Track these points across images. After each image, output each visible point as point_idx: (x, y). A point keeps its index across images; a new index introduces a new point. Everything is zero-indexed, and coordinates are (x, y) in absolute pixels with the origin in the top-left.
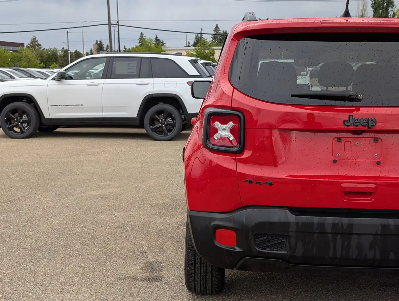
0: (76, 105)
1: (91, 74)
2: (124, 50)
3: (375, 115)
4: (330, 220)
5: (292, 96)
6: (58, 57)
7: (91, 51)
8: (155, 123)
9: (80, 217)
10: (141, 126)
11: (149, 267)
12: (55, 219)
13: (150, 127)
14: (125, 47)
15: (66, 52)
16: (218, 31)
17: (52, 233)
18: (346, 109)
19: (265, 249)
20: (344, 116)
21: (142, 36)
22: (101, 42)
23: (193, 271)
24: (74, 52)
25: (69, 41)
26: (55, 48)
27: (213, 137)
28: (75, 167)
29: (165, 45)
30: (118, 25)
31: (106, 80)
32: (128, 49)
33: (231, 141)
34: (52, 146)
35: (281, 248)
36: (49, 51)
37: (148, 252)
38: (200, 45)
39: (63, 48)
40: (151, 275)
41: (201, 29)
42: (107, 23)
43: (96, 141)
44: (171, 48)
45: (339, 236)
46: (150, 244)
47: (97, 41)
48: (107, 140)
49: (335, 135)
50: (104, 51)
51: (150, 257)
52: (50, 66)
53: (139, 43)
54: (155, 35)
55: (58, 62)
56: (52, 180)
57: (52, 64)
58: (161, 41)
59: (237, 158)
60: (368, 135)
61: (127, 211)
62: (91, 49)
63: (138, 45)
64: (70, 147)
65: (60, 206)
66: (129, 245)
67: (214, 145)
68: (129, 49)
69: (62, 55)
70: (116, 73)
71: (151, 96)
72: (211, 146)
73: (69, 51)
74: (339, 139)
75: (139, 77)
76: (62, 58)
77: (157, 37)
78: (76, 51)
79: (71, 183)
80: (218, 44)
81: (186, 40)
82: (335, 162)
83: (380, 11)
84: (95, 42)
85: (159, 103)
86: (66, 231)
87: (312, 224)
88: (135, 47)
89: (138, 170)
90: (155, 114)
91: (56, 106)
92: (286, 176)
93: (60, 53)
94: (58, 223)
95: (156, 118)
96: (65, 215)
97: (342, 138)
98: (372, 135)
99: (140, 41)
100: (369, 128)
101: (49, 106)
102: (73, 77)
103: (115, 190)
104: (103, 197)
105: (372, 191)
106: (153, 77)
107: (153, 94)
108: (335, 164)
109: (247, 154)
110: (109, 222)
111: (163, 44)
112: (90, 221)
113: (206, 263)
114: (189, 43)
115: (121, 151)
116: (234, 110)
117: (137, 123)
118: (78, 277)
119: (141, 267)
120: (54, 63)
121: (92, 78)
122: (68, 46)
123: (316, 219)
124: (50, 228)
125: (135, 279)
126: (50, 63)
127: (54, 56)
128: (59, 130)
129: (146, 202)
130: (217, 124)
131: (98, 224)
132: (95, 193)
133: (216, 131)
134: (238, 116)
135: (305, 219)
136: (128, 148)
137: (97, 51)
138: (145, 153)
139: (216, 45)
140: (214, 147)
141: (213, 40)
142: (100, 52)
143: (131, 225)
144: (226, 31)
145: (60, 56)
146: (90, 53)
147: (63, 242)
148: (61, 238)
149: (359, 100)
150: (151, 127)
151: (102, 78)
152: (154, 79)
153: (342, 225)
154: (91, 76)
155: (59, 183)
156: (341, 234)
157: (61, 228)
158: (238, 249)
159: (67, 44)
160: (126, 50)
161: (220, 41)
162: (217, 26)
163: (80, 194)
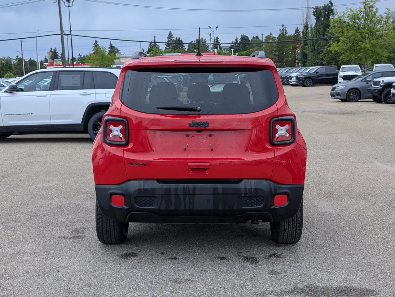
0: (27, 114)
1: (40, 86)
2: (79, 57)
3: (208, 119)
4: (181, 186)
5: (158, 108)
6: (12, 66)
7: (46, 59)
8: (97, 129)
9: (28, 202)
10: (85, 131)
11: (77, 231)
12: (8, 204)
13: (93, 132)
14: (79, 54)
15: (20, 60)
16: (172, 38)
17: (4, 212)
18: (192, 116)
19: (142, 206)
20: (189, 121)
21: (97, 44)
22: (55, 50)
23: (101, 226)
24: (28, 60)
25: (23, 50)
26: (9, 57)
27: (109, 135)
28: (26, 167)
29: (119, 52)
30: (71, 35)
31: (53, 91)
32: (82, 56)
33: (121, 138)
34: (6, 151)
35: (152, 206)
36: (3, 60)
37: (77, 222)
38: (152, 53)
39: (17, 57)
40: (77, 235)
41: (155, 37)
42: (60, 33)
43: (45, 145)
44: (125, 55)
45: (187, 196)
46: (79, 218)
47: (51, 49)
48: (55, 144)
49: (185, 133)
50: (58, 59)
51: (77, 225)
52: (4, 75)
53: (93, 50)
54: (110, 43)
55: (12, 71)
56: (5, 177)
57: (6, 73)
58: (116, 48)
59: (124, 148)
60: (205, 132)
61: (65, 197)
62: (46, 57)
63: (92, 52)
64: (22, 151)
65: (11, 195)
66: (63, 219)
67: (109, 141)
68: (84, 56)
69: (17, 64)
70: (62, 85)
71: (94, 104)
72: (108, 141)
73: (23, 60)
74: (188, 135)
75: (83, 89)
76: (16, 67)
77: (111, 45)
78: (30, 59)
79: (21, 179)
80: (171, 51)
81: (141, 47)
82: (185, 149)
83: (322, 19)
84: (50, 50)
85: (101, 111)
86: (16, 211)
87: (170, 189)
88: (89, 54)
89: (79, 168)
90: (97, 120)
91: (9, 116)
92: (155, 159)
93: (14, 61)
94: (9, 207)
95: (99, 124)
96: (15, 201)
97: (190, 135)
98: (208, 132)
99: (94, 48)
100: (204, 128)
101: (3, 116)
102: (23, 89)
103: (57, 183)
104: (47, 188)
105: (207, 167)
106: (95, 88)
107: (95, 103)
108: (185, 151)
109: (131, 146)
110: (49, 205)
111: (118, 51)
112: (35, 204)
113: (110, 220)
114: (143, 50)
115: (66, 153)
116: (121, 118)
117: (82, 128)
118: (23, 238)
119: (70, 231)
120: (8, 72)
121: (41, 90)
122: (22, 54)
123: (173, 186)
124: (3, 210)
125: (65, 238)
126: (4, 72)
127: (8, 65)
128: (12, 136)
129: (81, 191)
130: (112, 127)
131: (41, 206)
132: (40, 185)
133: (111, 131)
134: (124, 121)
135: (166, 186)
136: (73, 151)
137: (51, 59)
138: (87, 154)
139: (169, 52)
140: (109, 142)
141: (167, 47)
142: (55, 60)
143: (67, 206)
144: (179, 38)
145: (14, 65)
146: (44, 61)
147: (13, 218)
148: (12, 216)
149: (199, 111)
150: (95, 132)
151: (50, 90)
152: (96, 90)
153: (189, 188)
154: (40, 88)
155: (11, 179)
156: (188, 194)
157: (12, 210)
158: (125, 207)
159: (21, 53)
160: (80, 57)
161: (173, 48)
162: (170, 33)
163: (28, 187)
